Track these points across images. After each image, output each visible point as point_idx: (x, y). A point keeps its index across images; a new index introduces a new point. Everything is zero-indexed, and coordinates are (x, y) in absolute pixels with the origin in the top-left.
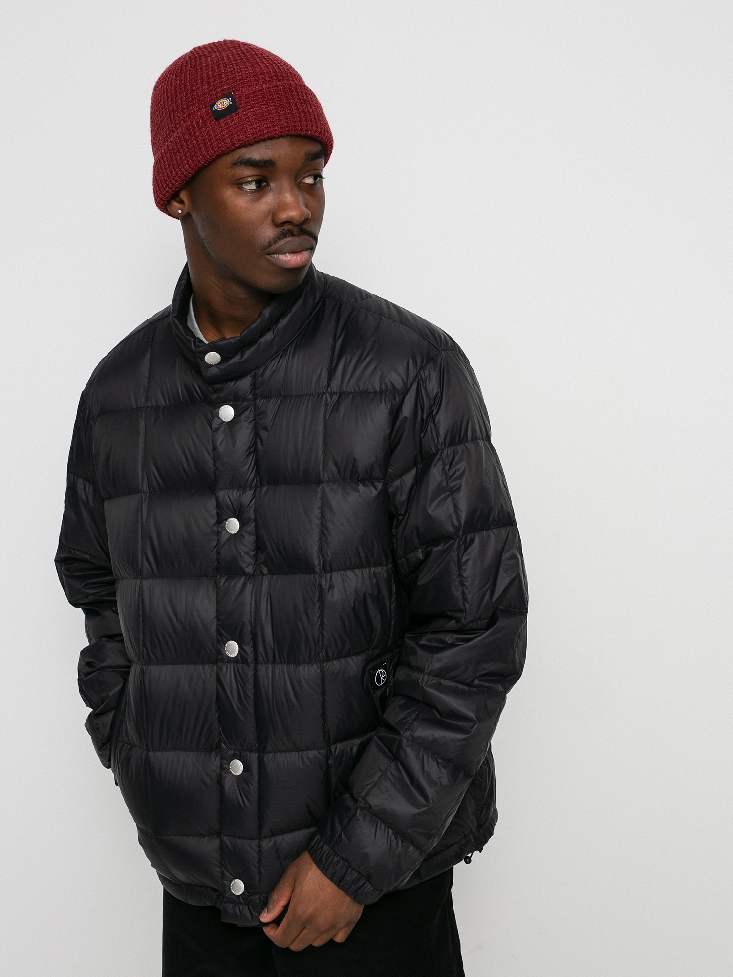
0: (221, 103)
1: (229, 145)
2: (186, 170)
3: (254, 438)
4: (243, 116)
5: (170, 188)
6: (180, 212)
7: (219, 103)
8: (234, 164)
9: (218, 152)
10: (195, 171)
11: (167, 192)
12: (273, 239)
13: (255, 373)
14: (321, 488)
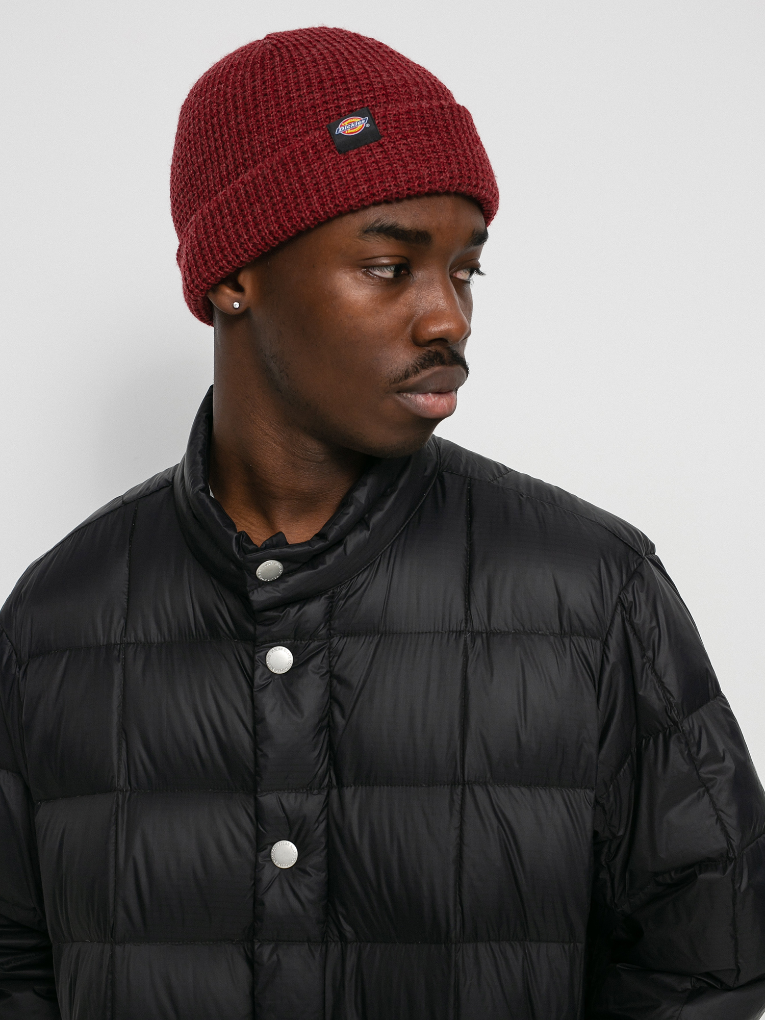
0: (350, 124)
1: (364, 196)
2: (271, 232)
3: (329, 704)
4: (390, 149)
5: (228, 262)
6: (236, 305)
7: (346, 123)
8: (366, 232)
9: (342, 206)
10: (289, 236)
11: (221, 268)
12: (412, 366)
13: (333, 593)
14: (459, 793)
